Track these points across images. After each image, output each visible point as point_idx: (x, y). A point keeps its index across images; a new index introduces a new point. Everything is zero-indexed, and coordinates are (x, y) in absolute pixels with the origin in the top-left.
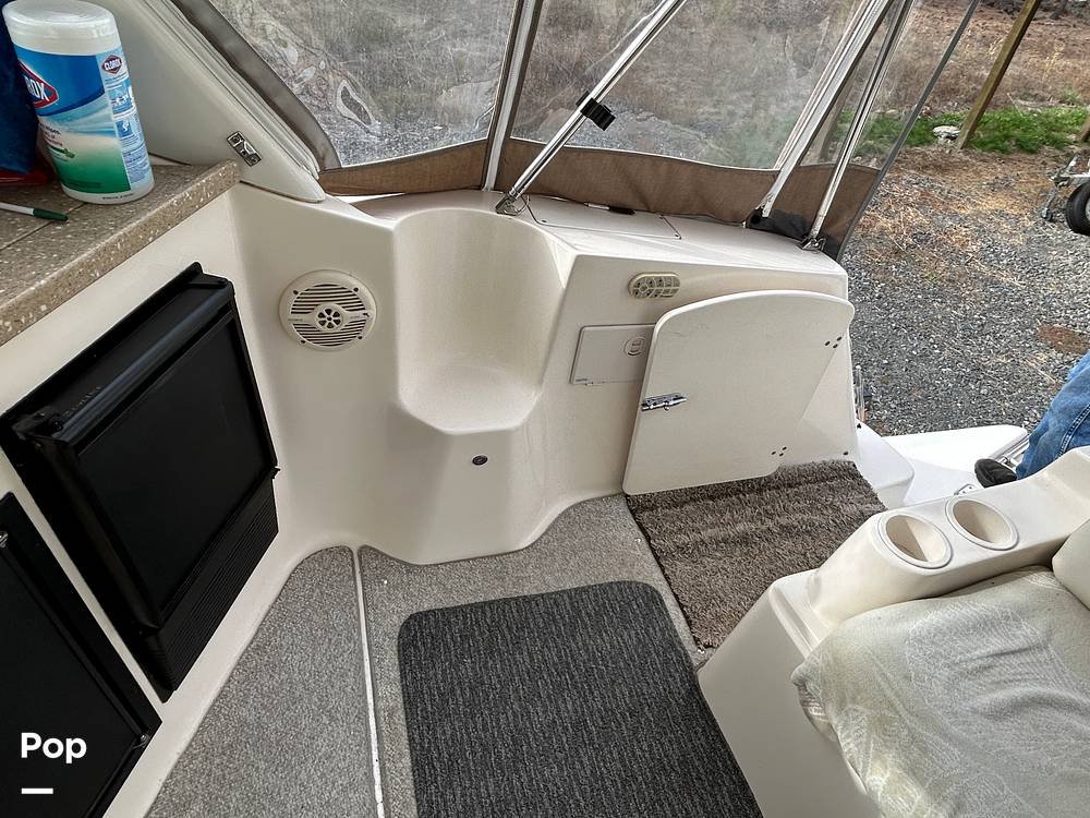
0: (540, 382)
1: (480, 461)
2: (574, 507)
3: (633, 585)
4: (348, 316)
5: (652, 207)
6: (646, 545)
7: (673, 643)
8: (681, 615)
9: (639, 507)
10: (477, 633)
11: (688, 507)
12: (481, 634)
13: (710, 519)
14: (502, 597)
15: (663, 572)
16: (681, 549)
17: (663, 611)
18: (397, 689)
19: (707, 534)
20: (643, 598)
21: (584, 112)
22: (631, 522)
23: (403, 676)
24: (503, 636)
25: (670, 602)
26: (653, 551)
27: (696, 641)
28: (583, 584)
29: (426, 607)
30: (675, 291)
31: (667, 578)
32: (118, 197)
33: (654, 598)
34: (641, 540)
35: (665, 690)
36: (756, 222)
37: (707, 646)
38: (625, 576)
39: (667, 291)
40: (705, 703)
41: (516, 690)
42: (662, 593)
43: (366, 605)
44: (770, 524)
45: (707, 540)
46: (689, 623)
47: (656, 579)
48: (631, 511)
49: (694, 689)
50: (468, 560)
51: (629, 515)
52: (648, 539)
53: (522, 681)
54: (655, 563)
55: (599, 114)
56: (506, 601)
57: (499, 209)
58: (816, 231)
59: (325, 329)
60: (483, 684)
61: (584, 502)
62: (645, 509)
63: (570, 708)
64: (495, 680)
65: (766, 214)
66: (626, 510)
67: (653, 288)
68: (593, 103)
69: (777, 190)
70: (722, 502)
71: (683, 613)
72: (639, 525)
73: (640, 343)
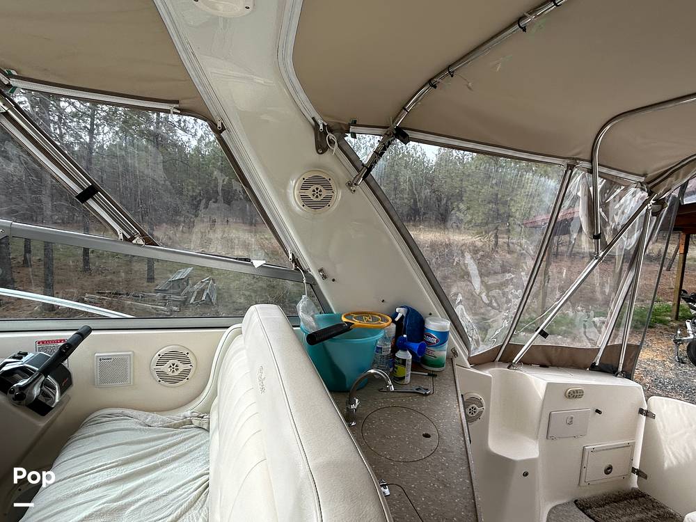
0: (537, 437)
1: (526, 474)
2: (553, 508)
4: (478, 409)
5: (554, 364)
9: (582, 506)
11: (607, 507)
13: (621, 512)
21: (539, 333)
22: (585, 515)
30: (583, 395)
32: (442, 368)
36: (593, 368)
39: (580, 396)
44: (650, 514)
48: (581, 509)
51: (581, 512)
57: (509, 368)
58: (620, 369)
59: (470, 415)
61: (556, 506)
62: (588, 508)
65: (597, 364)
66: (578, 509)
67: (575, 394)
68: (542, 330)
69: (600, 355)
70: (622, 504)
72: (589, 516)
73: (572, 418)
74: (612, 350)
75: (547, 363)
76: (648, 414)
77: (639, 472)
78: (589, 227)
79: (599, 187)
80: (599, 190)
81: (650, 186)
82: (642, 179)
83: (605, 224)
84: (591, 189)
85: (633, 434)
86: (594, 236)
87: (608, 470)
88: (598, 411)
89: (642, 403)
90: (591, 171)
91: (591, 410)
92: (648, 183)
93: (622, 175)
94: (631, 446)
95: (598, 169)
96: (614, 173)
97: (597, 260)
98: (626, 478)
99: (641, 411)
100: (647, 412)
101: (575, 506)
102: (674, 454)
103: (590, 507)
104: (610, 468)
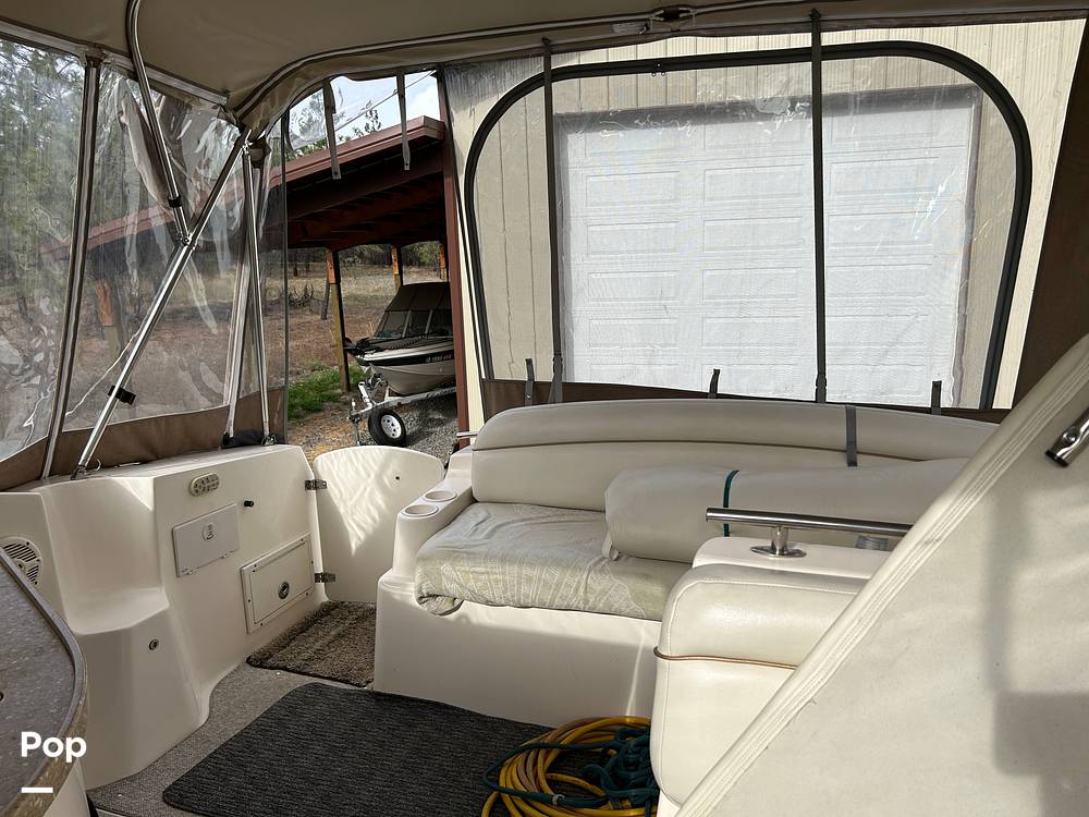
0: (160, 581)
1: (153, 645)
2: (216, 688)
3: (298, 690)
4: (28, 564)
5: (160, 456)
6: (286, 672)
7: (347, 693)
8: (340, 683)
9: (259, 661)
11: (293, 643)
12: (225, 765)
13: (312, 640)
14: (218, 746)
15: (309, 675)
16: (310, 659)
17: (328, 687)
19: (317, 646)
20: (309, 690)
21: (117, 396)
22: (264, 671)
24: (242, 756)
26: (293, 671)
27: (357, 685)
28: (266, 709)
29: (169, 783)
30: (218, 484)
31: (315, 676)
33: (315, 686)
34: (280, 673)
36: (228, 444)
37: (368, 682)
38: (289, 690)
39: (214, 485)
40: (389, 695)
42: (319, 682)
43: (121, 813)
44: (348, 622)
45: (320, 648)
46: (347, 682)
47: (308, 680)
48: (258, 666)
49: (378, 696)
50: (172, 750)
51: (259, 669)
52: (285, 669)
54: (301, 676)
55: (126, 396)
56: (224, 745)
57: (73, 478)
58: (267, 432)
61: (221, 682)
62: (267, 659)
63: (319, 748)
64: (261, 772)
65: (231, 436)
67: (205, 486)
68: (120, 389)
69: (232, 417)
70: (312, 630)
71: (340, 681)
72: (272, 668)
73: (210, 527)
74: (248, 403)
75: (148, 455)
76: (315, 485)
77: (324, 577)
78: (159, 186)
79: (158, 110)
80: (158, 116)
81: (238, 114)
82: (224, 100)
83: (182, 180)
84: (143, 110)
85: (306, 524)
86: (170, 201)
87: (284, 590)
88: (248, 504)
89: (306, 473)
90: (134, 75)
91: (236, 504)
92: (236, 109)
93: (190, 89)
94: (306, 543)
95: (146, 73)
96: (175, 83)
97: (185, 248)
98: (310, 593)
99: (309, 485)
100: (316, 482)
101: (248, 666)
102: (359, 526)
103: (271, 656)
104: (285, 586)
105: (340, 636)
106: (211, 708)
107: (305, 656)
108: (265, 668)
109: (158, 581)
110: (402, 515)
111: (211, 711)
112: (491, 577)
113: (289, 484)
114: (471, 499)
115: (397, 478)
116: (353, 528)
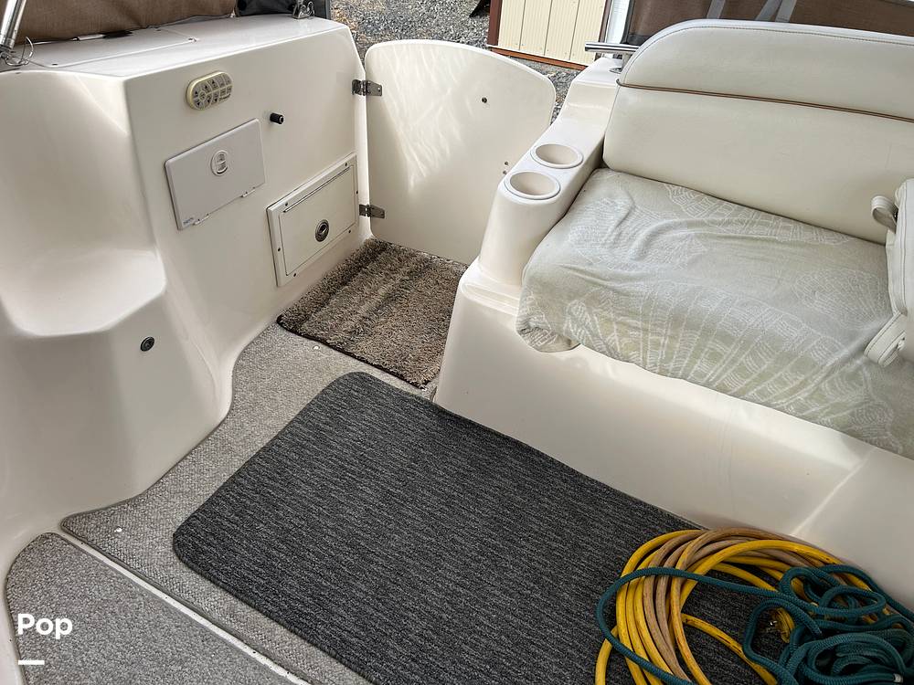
0: (153, 239)
1: (148, 344)
2: (241, 357)
3: (341, 381)
5: (143, 22)
6: (325, 347)
7: (402, 397)
8: (392, 377)
9: (292, 323)
10: (248, 502)
11: (333, 301)
12: (252, 500)
13: (356, 299)
14: (243, 463)
15: (354, 357)
16: (354, 332)
17: (378, 382)
18: (218, 594)
19: (363, 310)
20: (356, 384)
22: (299, 339)
23: (214, 581)
24: (273, 488)
25: (377, 374)
26: (334, 347)
27: (415, 385)
28: (302, 407)
29: (181, 519)
30: (230, 89)
31: (361, 359)
33: (362, 378)
34: (318, 346)
35: (423, 430)
37: (426, 382)
38: (329, 379)
39: (223, 92)
41: (320, 514)
42: (367, 371)
43: (120, 562)
44: (399, 276)
45: (365, 315)
46: (401, 377)
47: (354, 366)
48: (291, 331)
49: (441, 413)
50: (185, 458)
51: (292, 335)
52: (324, 342)
53: (318, 504)
54: (343, 356)
56: (250, 462)
60: (288, 531)
61: (246, 348)
62: (302, 322)
63: (370, 492)
64: (296, 521)
66: (285, 332)
67: (210, 93)
70: (355, 282)
71: (392, 373)
72: (308, 337)
73: (222, 157)
76: (365, 88)
77: (369, 211)
85: (349, 142)
87: (323, 231)
88: (275, 118)
89: (354, 69)
91: (260, 120)
94: (350, 168)
99: (357, 87)
100: (367, 84)
101: (279, 329)
102: (421, 157)
103: (307, 318)
104: (324, 226)
105: (390, 298)
106: (234, 392)
107: (349, 325)
108: (300, 335)
109: (151, 241)
110: (504, 189)
111: (234, 398)
112: (650, 337)
113: (331, 87)
114: (598, 162)
115: (484, 100)
116: (413, 159)
